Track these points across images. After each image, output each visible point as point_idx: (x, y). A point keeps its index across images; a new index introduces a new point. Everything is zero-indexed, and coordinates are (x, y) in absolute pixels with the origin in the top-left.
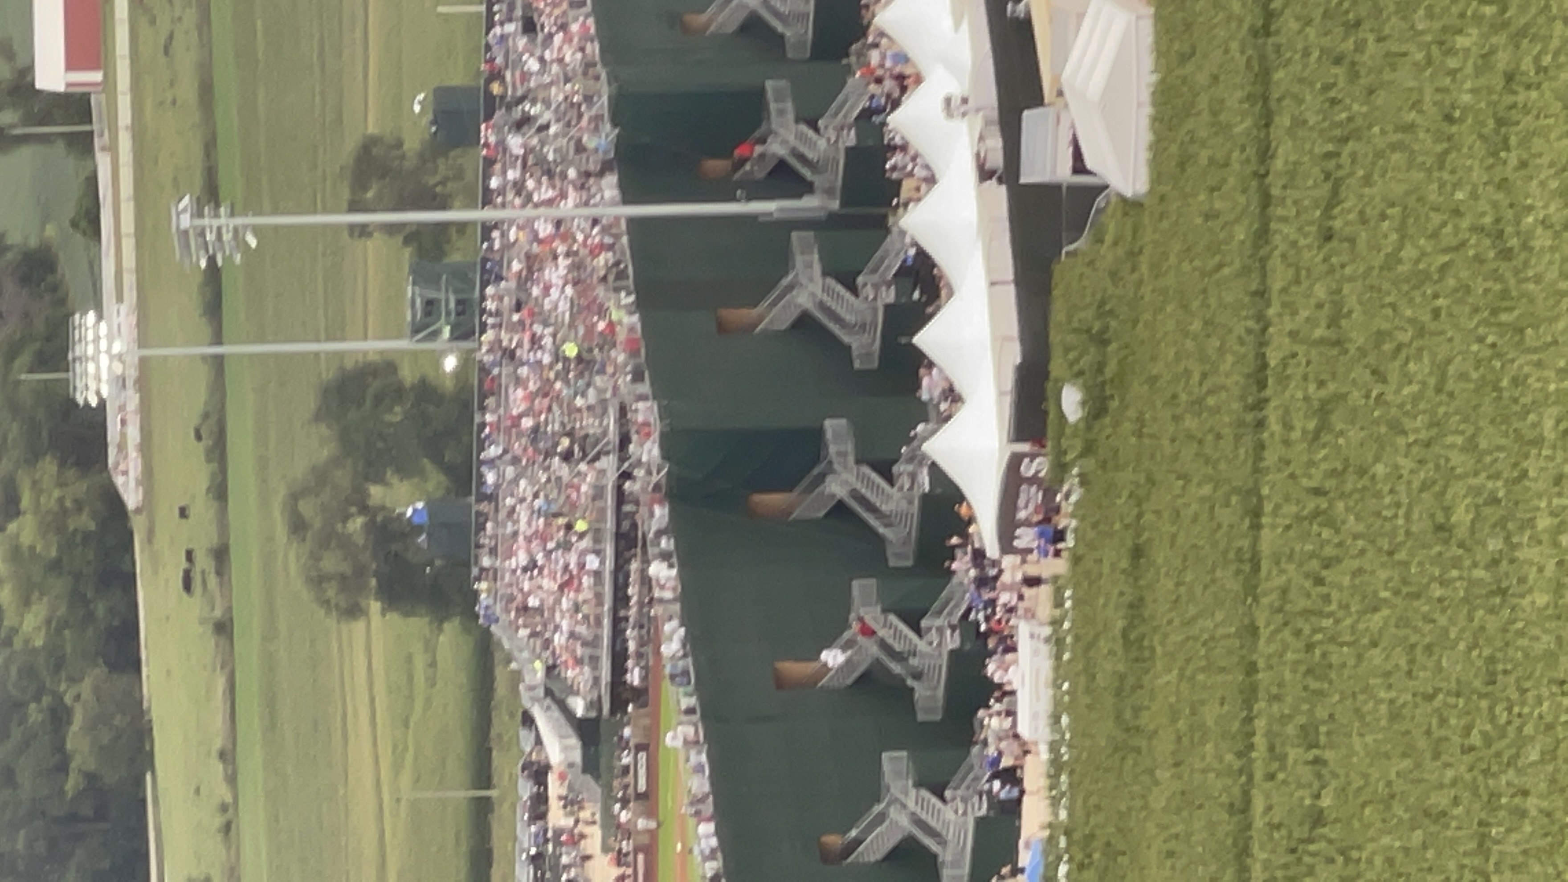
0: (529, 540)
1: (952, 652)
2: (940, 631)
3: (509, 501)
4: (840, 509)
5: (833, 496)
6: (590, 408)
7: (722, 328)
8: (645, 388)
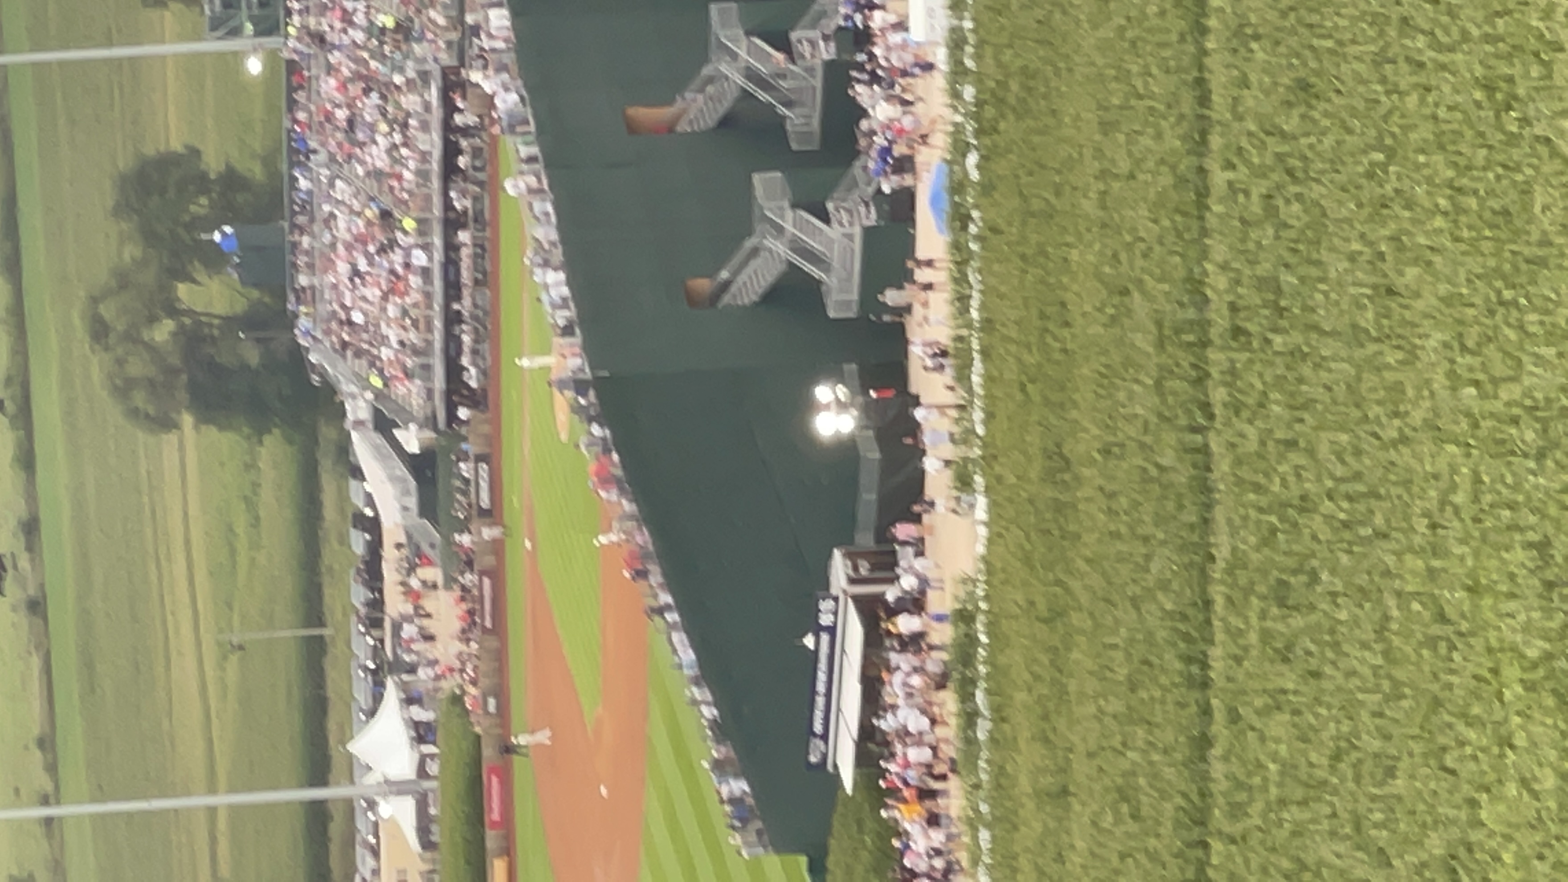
0: (349, 247)
2: (813, 44)
3: (326, 208)
6: (409, 82)
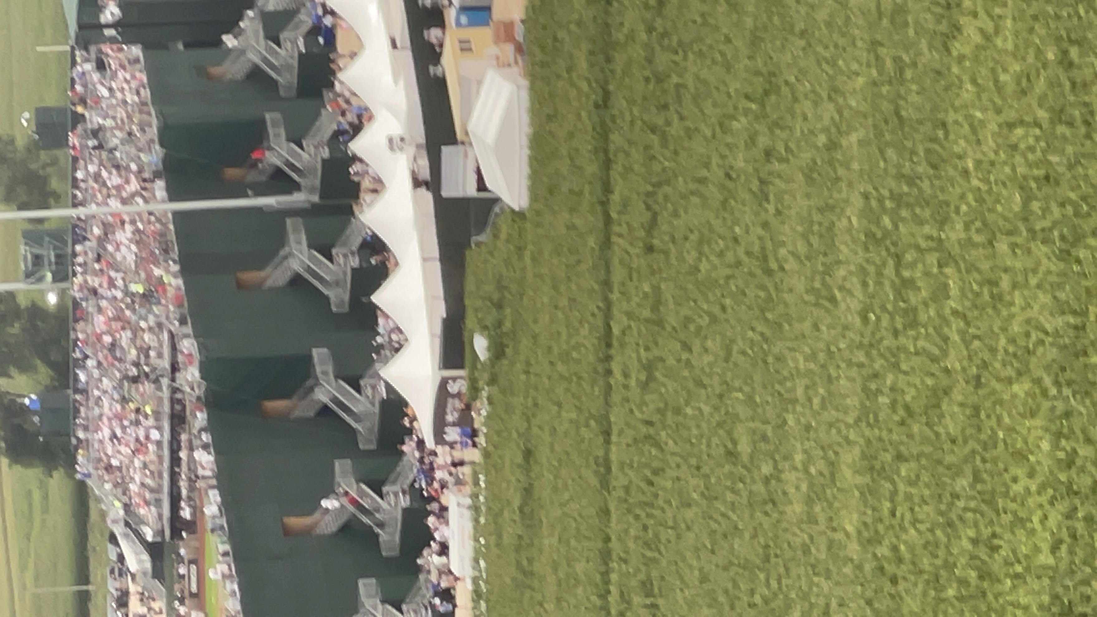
0: (110, 419)
1: (405, 511)
2: (396, 495)
3: (96, 393)
4: (325, 410)
5: (320, 401)
6: (150, 327)
7: (240, 285)
8: (188, 329)
